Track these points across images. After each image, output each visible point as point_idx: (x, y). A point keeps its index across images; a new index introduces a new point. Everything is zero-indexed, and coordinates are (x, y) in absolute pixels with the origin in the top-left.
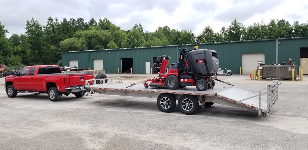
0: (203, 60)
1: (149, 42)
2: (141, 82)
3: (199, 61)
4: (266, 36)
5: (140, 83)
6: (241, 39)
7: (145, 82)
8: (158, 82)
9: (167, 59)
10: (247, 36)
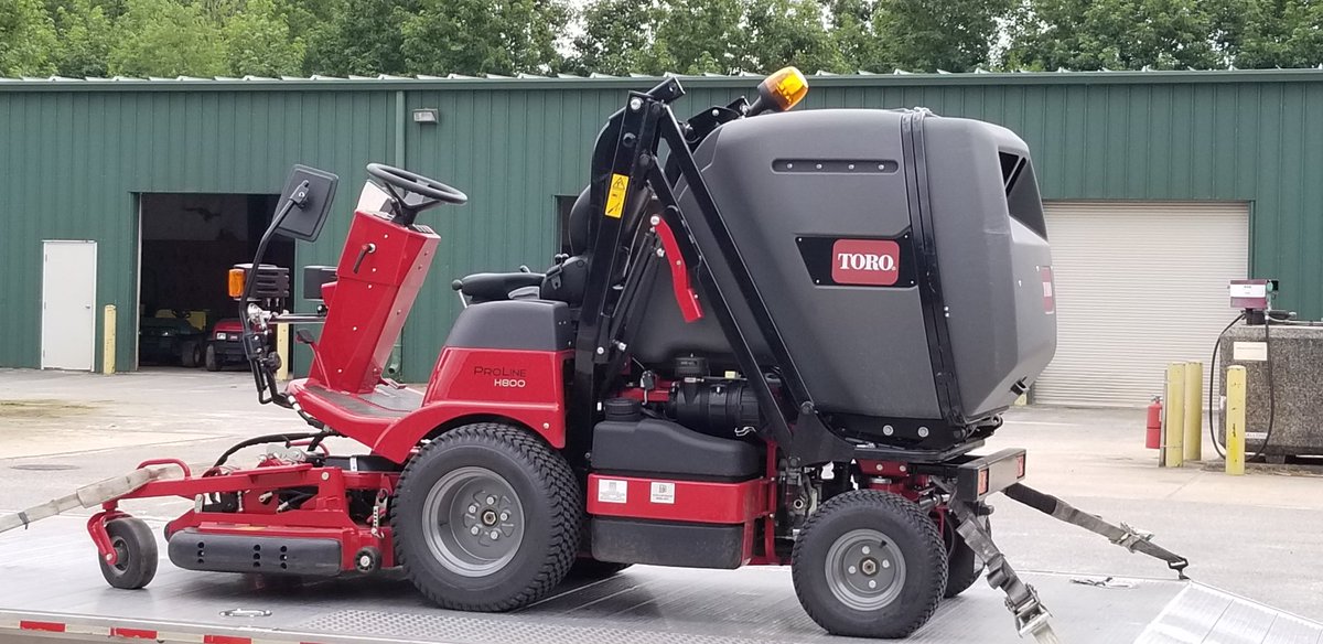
0: (899, 240)
1: (77, 32)
2: (57, 506)
3: (846, 260)
4: (1232, 41)
5: (40, 513)
6: (994, 55)
7: (111, 505)
8: (296, 505)
9: (406, 214)
10: (1052, 35)
